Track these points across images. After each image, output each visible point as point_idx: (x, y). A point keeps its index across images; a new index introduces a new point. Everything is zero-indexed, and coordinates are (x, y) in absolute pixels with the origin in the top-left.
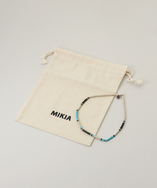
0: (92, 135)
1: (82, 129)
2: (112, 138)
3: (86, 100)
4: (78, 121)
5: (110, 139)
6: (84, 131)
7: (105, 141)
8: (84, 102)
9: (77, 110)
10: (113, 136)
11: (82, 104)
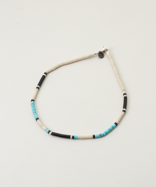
0: (73, 138)
1: (50, 133)
2: (113, 128)
3: (43, 78)
4: (37, 119)
5: (110, 131)
6: (54, 134)
7: (101, 136)
8: (40, 84)
9: (32, 100)
10: (114, 125)
11: (38, 88)
